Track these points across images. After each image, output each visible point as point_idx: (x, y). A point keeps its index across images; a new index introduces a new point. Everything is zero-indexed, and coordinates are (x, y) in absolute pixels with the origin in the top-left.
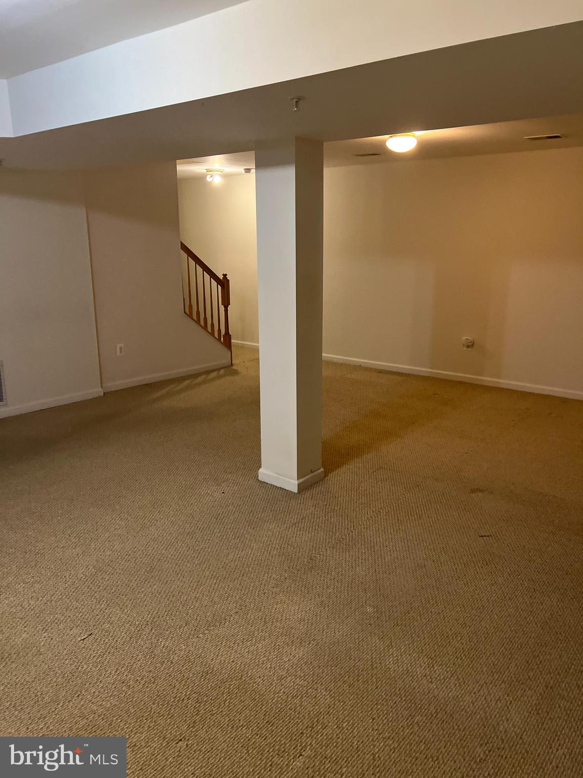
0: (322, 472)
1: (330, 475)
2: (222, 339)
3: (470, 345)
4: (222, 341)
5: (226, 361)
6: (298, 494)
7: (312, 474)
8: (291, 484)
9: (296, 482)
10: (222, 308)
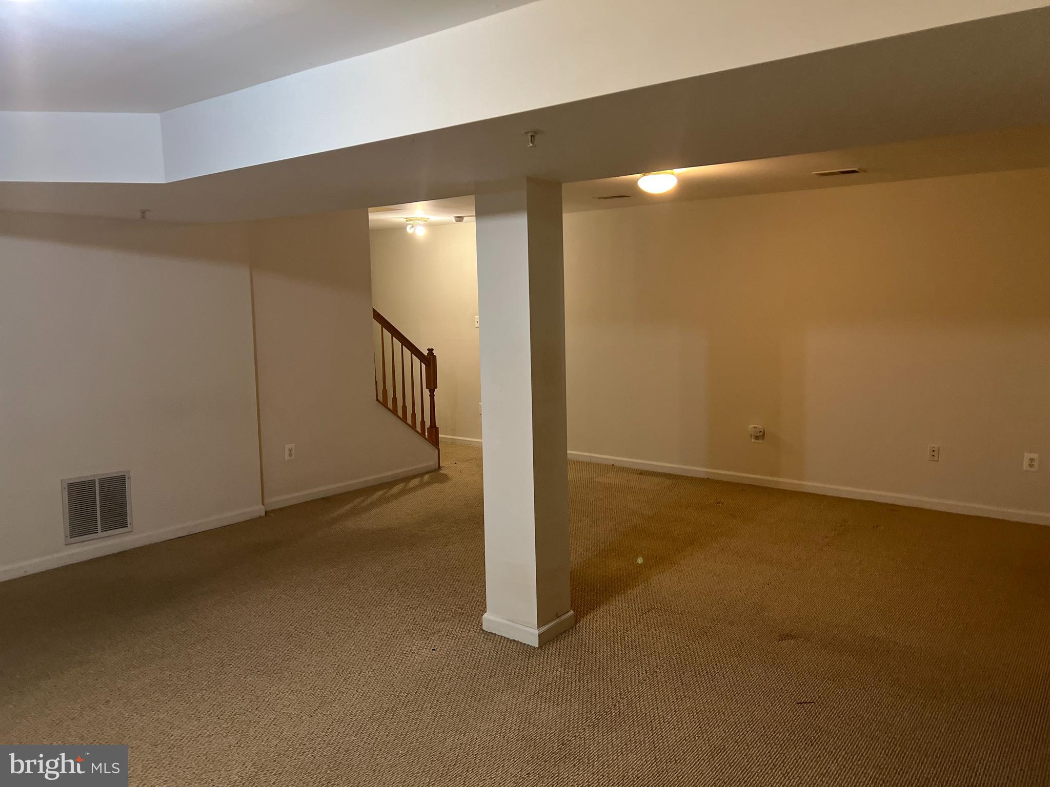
0: (571, 616)
1: (584, 621)
2: (426, 434)
3: (760, 436)
4: (427, 437)
5: (432, 463)
6: (540, 650)
7: (558, 620)
8: (530, 634)
9: (536, 632)
10: (427, 393)
